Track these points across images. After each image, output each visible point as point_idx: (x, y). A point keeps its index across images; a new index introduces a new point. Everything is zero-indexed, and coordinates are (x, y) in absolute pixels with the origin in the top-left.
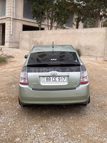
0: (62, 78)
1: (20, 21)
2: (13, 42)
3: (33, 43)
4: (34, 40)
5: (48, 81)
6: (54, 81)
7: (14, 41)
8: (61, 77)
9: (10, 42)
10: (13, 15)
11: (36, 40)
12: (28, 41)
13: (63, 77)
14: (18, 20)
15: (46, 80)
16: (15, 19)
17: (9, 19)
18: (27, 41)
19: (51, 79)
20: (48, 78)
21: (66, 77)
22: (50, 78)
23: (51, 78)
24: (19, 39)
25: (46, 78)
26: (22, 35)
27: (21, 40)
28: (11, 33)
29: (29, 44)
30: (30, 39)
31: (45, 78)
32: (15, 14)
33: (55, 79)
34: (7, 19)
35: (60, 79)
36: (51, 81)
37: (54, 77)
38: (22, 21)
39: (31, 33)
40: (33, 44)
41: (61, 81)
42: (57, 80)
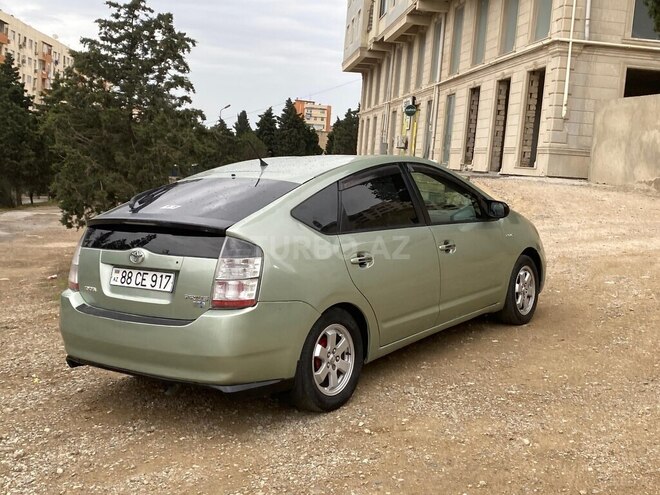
0: (162, 276)
1: (612, 53)
2: (571, 153)
3: (640, 155)
4: (645, 138)
5: (125, 284)
7: (574, 147)
8: (159, 274)
9: (555, 154)
10: (579, 28)
11: (655, 141)
12: (624, 145)
13: (164, 275)
14: (601, 52)
15: (119, 280)
16: (587, 46)
17: (557, 48)
18: (620, 145)
19: (133, 278)
20: (128, 271)
21: (172, 275)
22: (130, 275)
23: (135, 272)
24: (592, 137)
25: (122, 270)
26: (604, 116)
27: (599, 144)
28: (564, 108)
29: (626, 163)
30: (631, 133)
31: (118, 272)
32: (587, 22)
33: (143, 279)
34: (552, 49)
35: (156, 281)
36: (133, 285)
37: (142, 272)
38: (622, 54)
39: (636, 105)
40: (642, 157)
41: (157, 288)
42: (148, 283)
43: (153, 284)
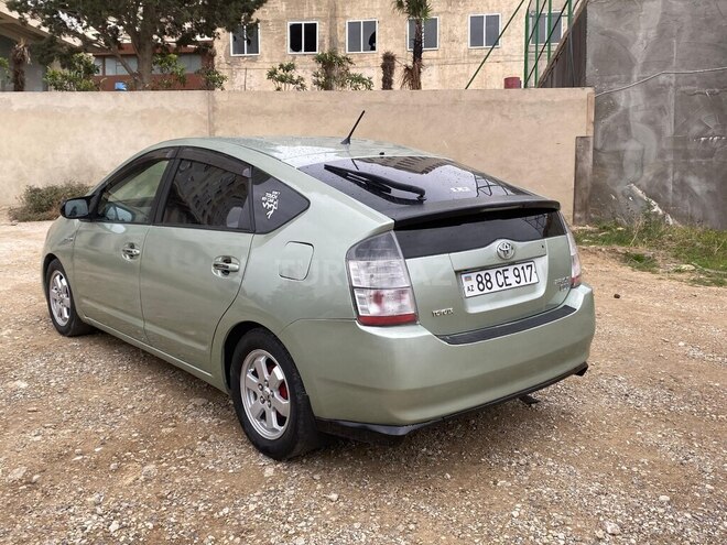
0: (523, 268)
5: (486, 291)
6: (504, 287)
8: (519, 266)
13: (525, 265)
15: (475, 287)
19: (493, 280)
20: (483, 273)
21: (533, 263)
22: (488, 278)
23: (492, 272)
25: (474, 275)
31: (470, 278)
33: (505, 278)
35: (519, 276)
36: (496, 288)
37: (501, 270)
41: (523, 283)
42: (512, 280)
43: (518, 279)
